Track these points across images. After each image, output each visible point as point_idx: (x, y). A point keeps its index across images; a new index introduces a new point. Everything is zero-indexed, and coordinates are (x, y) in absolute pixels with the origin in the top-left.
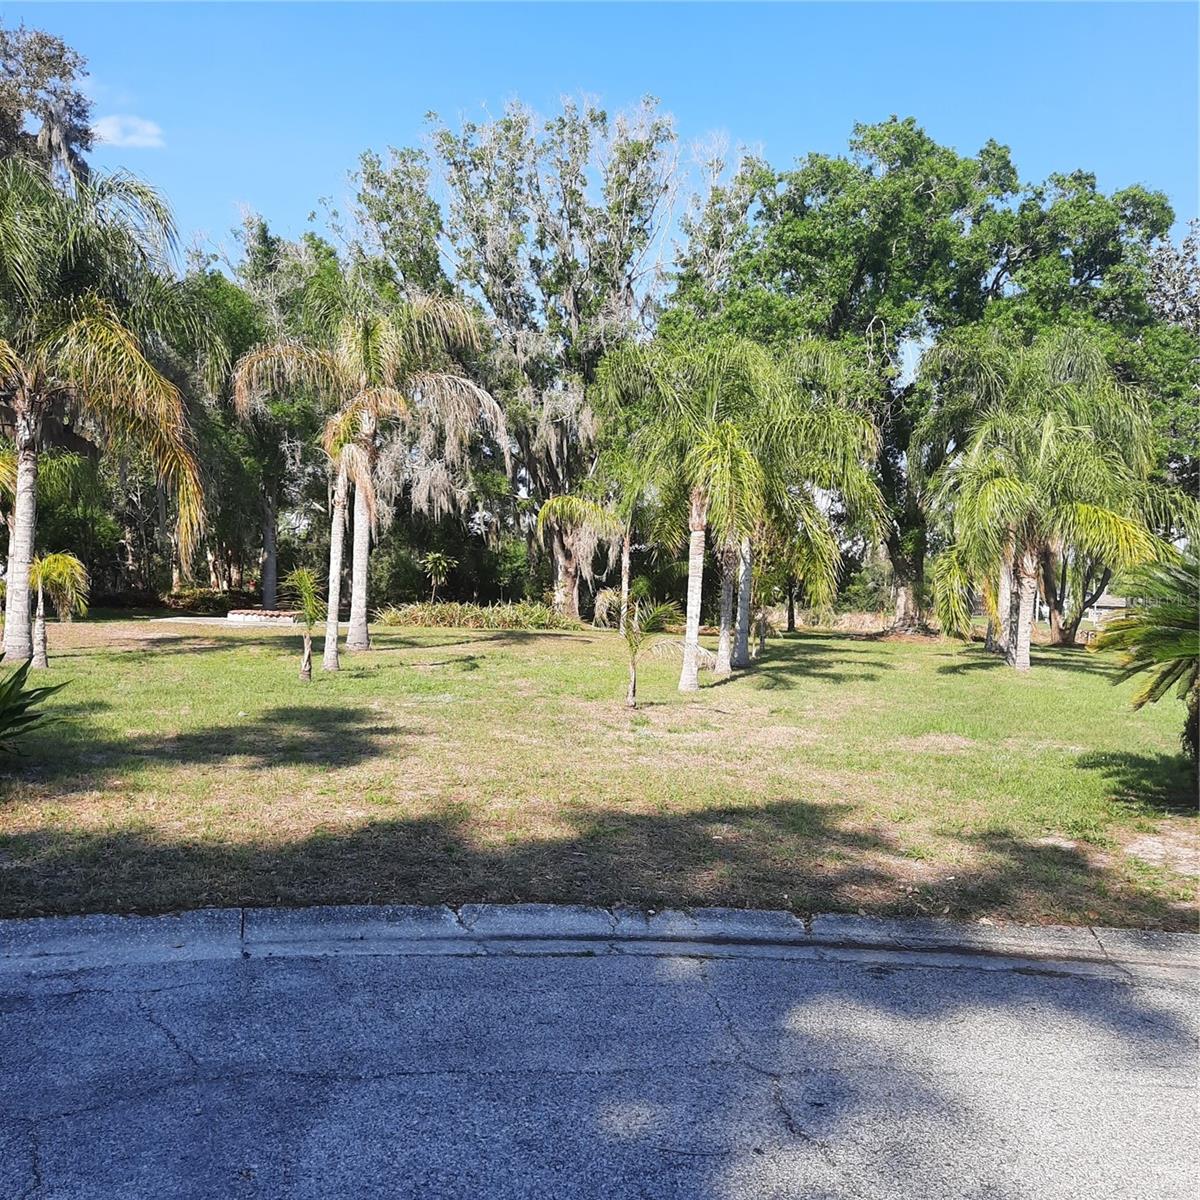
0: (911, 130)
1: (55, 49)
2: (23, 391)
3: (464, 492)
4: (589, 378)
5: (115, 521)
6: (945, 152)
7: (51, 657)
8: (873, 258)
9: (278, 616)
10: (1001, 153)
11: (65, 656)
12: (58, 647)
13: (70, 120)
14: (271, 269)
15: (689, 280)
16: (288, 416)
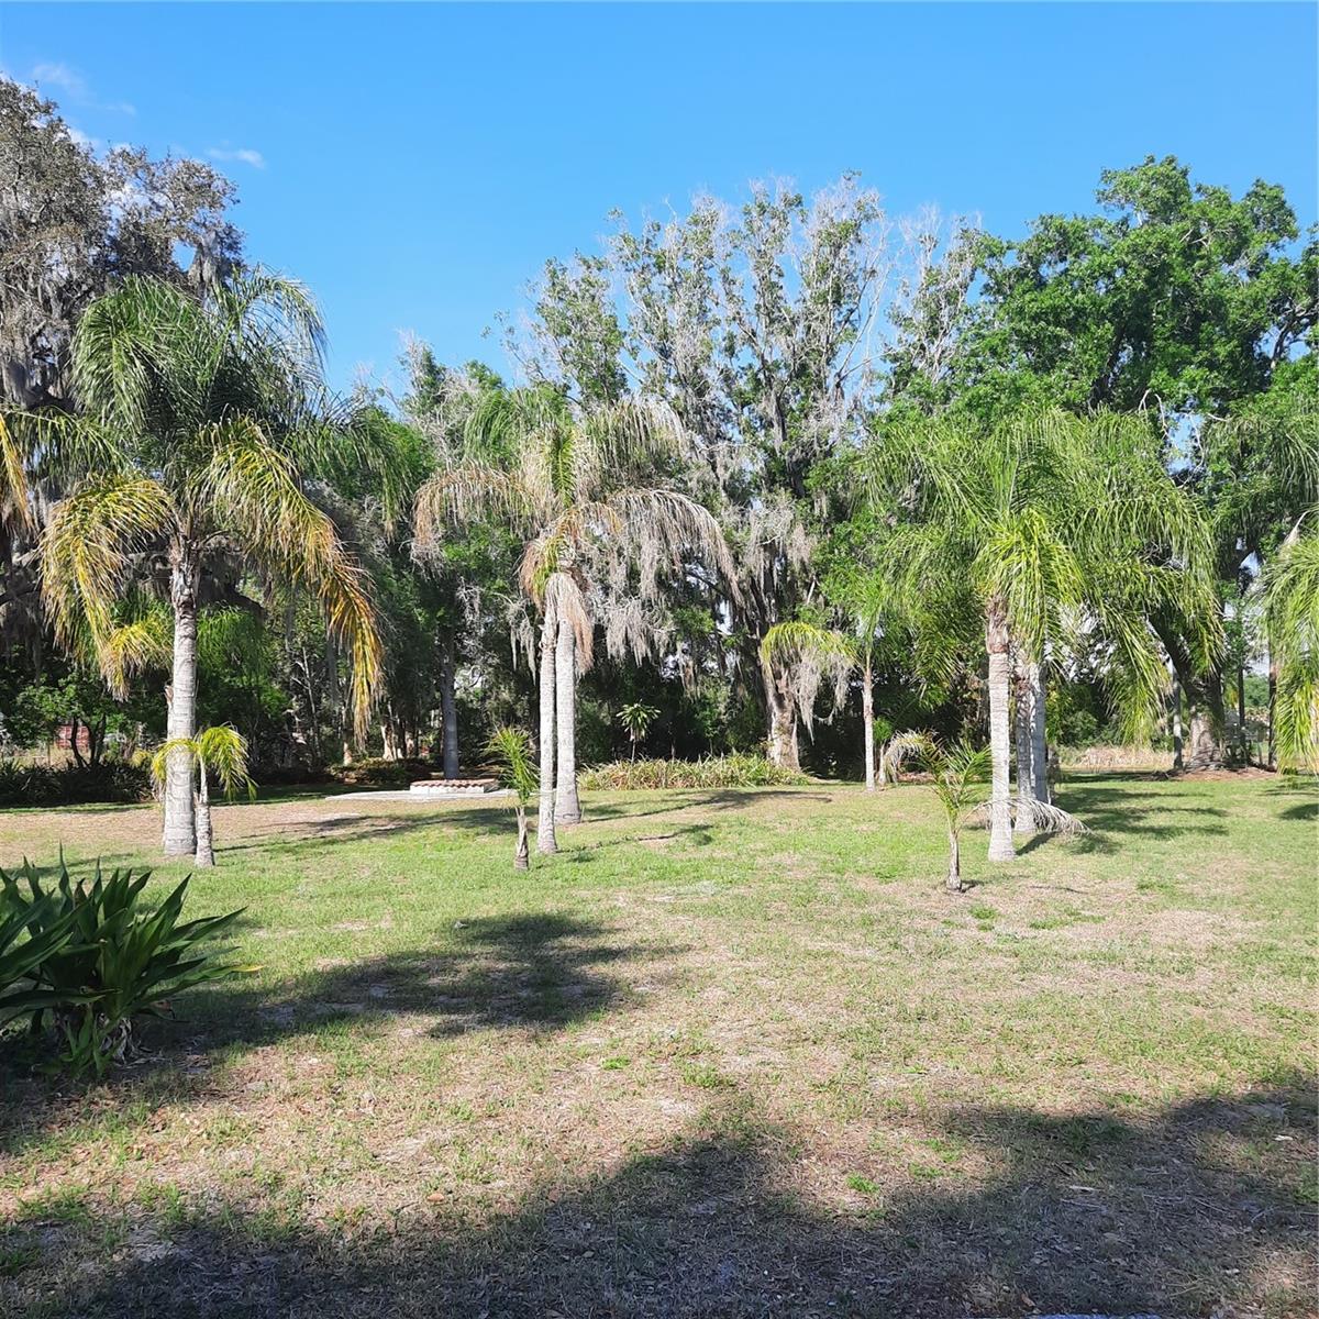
0: (1174, 169)
1: (204, 178)
2: (178, 539)
3: (663, 632)
4: (799, 493)
5: (281, 690)
6: (1215, 192)
7: (217, 851)
8: (1133, 324)
9: (466, 786)
10: (1273, 193)
11: (233, 848)
12: (225, 838)
13: (222, 253)
14: (438, 400)
15: (904, 377)
16: (465, 560)
